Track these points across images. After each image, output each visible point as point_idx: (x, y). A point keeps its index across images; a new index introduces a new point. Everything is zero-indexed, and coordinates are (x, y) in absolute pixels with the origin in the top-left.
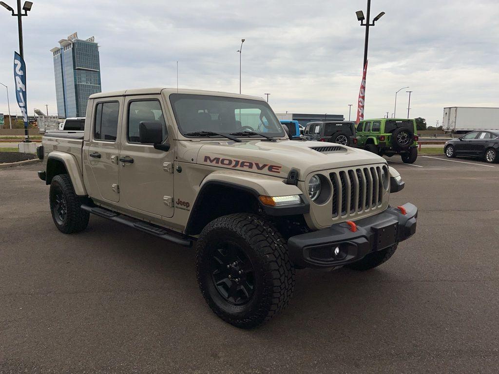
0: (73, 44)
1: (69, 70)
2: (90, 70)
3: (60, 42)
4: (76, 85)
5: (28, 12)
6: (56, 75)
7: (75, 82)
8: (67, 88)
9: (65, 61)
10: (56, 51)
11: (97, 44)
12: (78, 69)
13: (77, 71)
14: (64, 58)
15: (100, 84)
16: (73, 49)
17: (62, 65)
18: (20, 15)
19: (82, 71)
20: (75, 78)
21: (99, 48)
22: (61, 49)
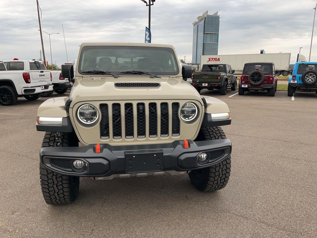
0: (205, 18)
1: (201, 34)
2: (213, 34)
3: (198, 18)
4: (204, 44)
5: (154, 2)
6: (194, 38)
7: (204, 41)
8: (198, 46)
9: (199, 29)
10: (195, 24)
11: (219, 16)
12: (206, 34)
13: (205, 35)
14: (199, 27)
15: (218, 42)
16: (205, 21)
17: (197, 32)
18: (150, 5)
19: (208, 35)
20: (204, 39)
21: (220, 19)
22: (198, 22)
